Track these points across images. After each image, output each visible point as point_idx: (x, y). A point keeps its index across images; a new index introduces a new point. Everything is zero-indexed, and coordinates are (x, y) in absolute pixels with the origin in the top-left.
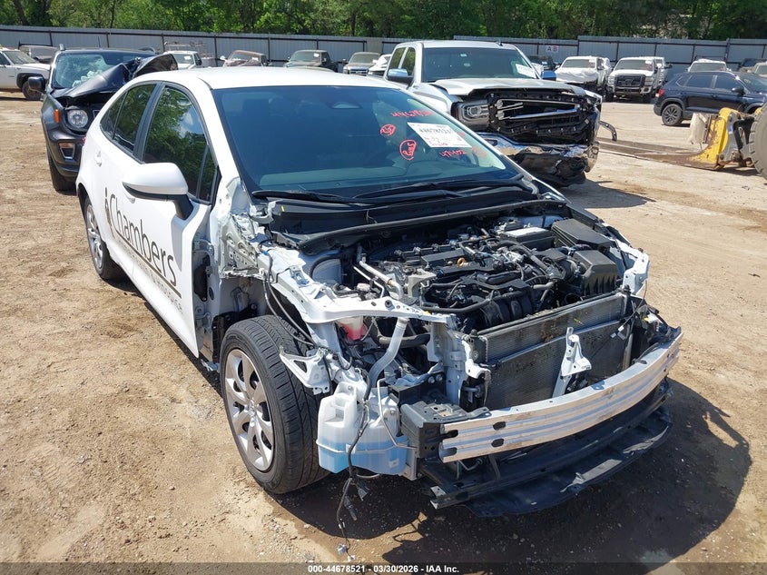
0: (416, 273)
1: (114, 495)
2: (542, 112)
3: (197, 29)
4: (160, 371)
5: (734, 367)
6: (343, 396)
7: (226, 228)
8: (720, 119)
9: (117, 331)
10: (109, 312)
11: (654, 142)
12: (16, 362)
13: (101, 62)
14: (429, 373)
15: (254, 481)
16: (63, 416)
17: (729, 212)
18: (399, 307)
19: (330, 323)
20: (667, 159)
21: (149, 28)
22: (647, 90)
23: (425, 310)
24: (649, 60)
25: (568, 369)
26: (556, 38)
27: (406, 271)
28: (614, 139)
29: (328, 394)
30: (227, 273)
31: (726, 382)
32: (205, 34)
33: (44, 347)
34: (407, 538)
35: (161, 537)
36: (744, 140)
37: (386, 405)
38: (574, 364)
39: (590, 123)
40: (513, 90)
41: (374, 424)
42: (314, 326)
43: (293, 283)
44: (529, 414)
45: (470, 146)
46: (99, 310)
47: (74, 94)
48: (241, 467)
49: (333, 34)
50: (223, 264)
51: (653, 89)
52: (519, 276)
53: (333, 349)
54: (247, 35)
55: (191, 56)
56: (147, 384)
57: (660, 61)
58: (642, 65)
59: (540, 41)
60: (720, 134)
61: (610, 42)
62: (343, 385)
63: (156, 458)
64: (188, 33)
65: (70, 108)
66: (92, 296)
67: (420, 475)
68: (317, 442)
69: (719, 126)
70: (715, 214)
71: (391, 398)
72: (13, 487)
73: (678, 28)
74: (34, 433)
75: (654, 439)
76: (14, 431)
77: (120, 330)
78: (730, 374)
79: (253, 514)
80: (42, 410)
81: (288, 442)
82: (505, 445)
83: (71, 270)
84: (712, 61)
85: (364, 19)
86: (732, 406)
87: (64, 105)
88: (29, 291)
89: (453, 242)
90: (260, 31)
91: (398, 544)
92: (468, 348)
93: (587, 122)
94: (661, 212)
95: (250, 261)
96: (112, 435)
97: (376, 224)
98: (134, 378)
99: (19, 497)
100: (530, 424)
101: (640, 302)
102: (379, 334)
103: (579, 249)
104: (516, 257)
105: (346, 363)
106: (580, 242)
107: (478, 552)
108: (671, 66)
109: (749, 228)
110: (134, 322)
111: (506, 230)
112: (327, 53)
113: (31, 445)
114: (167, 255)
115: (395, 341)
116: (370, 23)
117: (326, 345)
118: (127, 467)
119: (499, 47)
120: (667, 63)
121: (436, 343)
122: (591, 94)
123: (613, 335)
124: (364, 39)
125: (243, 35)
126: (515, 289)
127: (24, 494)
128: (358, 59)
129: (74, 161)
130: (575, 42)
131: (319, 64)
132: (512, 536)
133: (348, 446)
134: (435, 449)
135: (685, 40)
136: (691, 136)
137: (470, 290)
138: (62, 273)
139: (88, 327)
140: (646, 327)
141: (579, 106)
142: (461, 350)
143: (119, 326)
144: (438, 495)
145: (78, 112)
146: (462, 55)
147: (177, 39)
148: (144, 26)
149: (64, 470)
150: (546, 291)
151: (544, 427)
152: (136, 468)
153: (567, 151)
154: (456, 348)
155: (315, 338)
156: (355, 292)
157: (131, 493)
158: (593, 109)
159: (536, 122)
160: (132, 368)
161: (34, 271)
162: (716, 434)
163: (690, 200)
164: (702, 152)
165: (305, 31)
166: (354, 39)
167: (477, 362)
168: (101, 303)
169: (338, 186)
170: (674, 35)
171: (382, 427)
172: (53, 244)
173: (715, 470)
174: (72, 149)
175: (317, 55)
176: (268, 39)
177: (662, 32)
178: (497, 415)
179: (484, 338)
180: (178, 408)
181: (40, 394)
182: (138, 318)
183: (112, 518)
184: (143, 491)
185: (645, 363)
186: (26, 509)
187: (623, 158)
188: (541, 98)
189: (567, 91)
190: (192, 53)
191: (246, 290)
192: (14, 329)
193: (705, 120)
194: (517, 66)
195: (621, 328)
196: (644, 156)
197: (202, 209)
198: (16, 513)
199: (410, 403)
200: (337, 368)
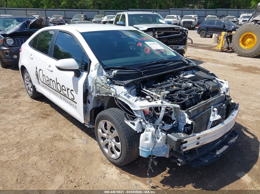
0: (162, 91)
1: (65, 172)
2: (170, 35)
3: (38, 7)
4: (65, 129)
5: (246, 114)
6: (147, 133)
7: (96, 80)
8: (222, 35)
9: (44, 116)
10: (38, 110)
11: (199, 43)
12: (12, 130)
13: (15, 21)
14: (174, 123)
15: (110, 162)
16: (36, 147)
17: (229, 65)
18: (165, 103)
19: (141, 110)
20: (205, 48)
21: (20, 7)
22: (193, 26)
23: (172, 104)
24: (193, 16)
25: (212, 119)
26: (162, 9)
27: (159, 91)
28: (192, 43)
29: (142, 133)
30: (97, 95)
31: (245, 119)
32: (41, 9)
33: (20, 123)
34: (165, 176)
35: (86, 184)
36: (229, 42)
37: (162, 135)
38: (215, 117)
39: (185, 38)
40: (161, 28)
41: (159, 141)
42: (135, 111)
43: (126, 97)
44: (207, 134)
45: (164, 49)
46: (35, 109)
47: (8, 33)
48: (105, 158)
49: (88, 9)
50: (94, 92)
51: (195, 26)
52: (193, 91)
53: (143, 118)
54: (57, 9)
55: (37, 17)
56: (62, 134)
57: (196, 16)
58: (191, 18)
59: (157, 10)
60: (222, 40)
61: (180, 10)
62: (146, 129)
63: (75, 158)
64: (35, 9)
65: (7, 38)
66: (30, 104)
67: (170, 156)
68: (139, 148)
69: (222, 38)
70: (225, 66)
71: (162, 132)
72: (28, 173)
73: (201, 5)
74: (28, 153)
75: (235, 138)
76: (21, 154)
77: (45, 116)
78: (245, 116)
79: (114, 173)
80: (28, 145)
81: (128, 149)
82: (200, 144)
83: (19, 96)
84: (212, 16)
85: (98, 4)
86: (249, 126)
87: (4, 37)
88: (7, 104)
89: (169, 81)
90: (62, 8)
91: (163, 178)
92: (186, 115)
93: (184, 38)
94: (209, 66)
95: (107, 90)
96: (56, 152)
97: (146, 76)
98: (57, 132)
99: (32, 176)
100: (207, 137)
101: (228, 96)
102: (156, 112)
103: (206, 81)
104: (191, 85)
105: (147, 122)
106: (205, 78)
107: (189, 178)
108: (199, 18)
109: (237, 70)
110: (49, 112)
111: (183, 76)
112: (86, 15)
113: (29, 158)
114: (70, 90)
115: (162, 114)
116: (100, 5)
117: (140, 117)
118: (65, 162)
119: (153, 14)
120: (198, 17)
121: (175, 114)
122: (184, 29)
123: (222, 107)
124: (98, 10)
125: (55, 9)
126: (194, 95)
127: (33, 175)
128: (97, 17)
129: (9, 57)
130: (168, 10)
131: (84, 19)
132: (198, 172)
133: (151, 149)
134: (180, 147)
135: (203, 9)
136: (213, 41)
137: (180, 96)
138: (16, 97)
139: (33, 115)
140: (231, 104)
141: (181, 33)
142: (184, 115)
143: (44, 114)
144: (181, 161)
145: (10, 39)
146: (141, 17)
147: (31, 11)
148: (19, 7)
149: (44, 165)
150: (201, 95)
151: (210, 138)
152: (68, 162)
153: (178, 47)
154: (182, 115)
155: (136, 115)
156: (146, 99)
157: (70, 170)
158: (185, 33)
159: (168, 38)
160: (54, 129)
161: (5, 97)
162: (247, 135)
163: (216, 62)
164: (217, 46)
165: (77, 8)
166: (94, 10)
167: (190, 119)
168: (34, 107)
169: (129, 64)
170: (199, 8)
171: (161, 142)
172: (8, 87)
173: (251, 146)
174: (8, 52)
175: (82, 16)
176: (64, 11)
177: (196, 7)
178: (198, 135)
179: (190, 111)
180: (76, 141)
181: (26, 140)
182: (50, 111)
183: (67, 179)
184: (74, 169)
185: (233, 115)
186: (35, 180)
187: (192, 49)
188: (170, 30)
189: (177, 28)
190: (38, 16)
191: (102, 100)
192: (7, 118)
193: (217, 36)
194: (159, 20)
195: (224, 105)
196: (198, 48)
197: (85, 74)
198: (33, 181)
199: (170, 133)
200: (145, 124)
